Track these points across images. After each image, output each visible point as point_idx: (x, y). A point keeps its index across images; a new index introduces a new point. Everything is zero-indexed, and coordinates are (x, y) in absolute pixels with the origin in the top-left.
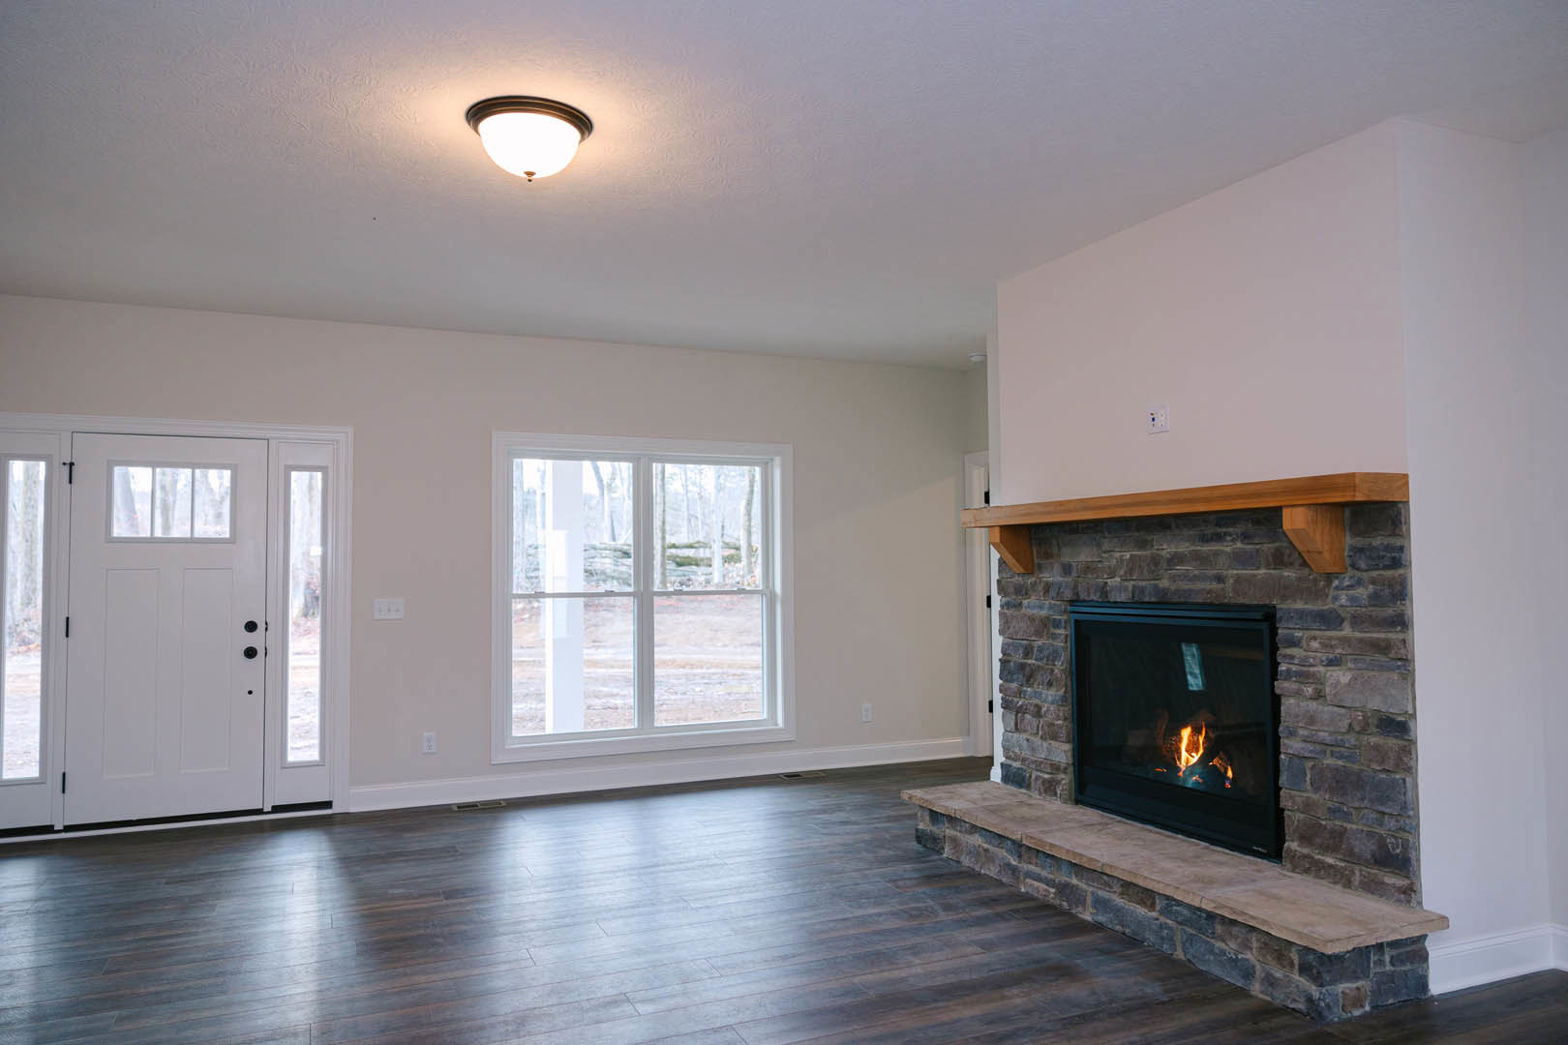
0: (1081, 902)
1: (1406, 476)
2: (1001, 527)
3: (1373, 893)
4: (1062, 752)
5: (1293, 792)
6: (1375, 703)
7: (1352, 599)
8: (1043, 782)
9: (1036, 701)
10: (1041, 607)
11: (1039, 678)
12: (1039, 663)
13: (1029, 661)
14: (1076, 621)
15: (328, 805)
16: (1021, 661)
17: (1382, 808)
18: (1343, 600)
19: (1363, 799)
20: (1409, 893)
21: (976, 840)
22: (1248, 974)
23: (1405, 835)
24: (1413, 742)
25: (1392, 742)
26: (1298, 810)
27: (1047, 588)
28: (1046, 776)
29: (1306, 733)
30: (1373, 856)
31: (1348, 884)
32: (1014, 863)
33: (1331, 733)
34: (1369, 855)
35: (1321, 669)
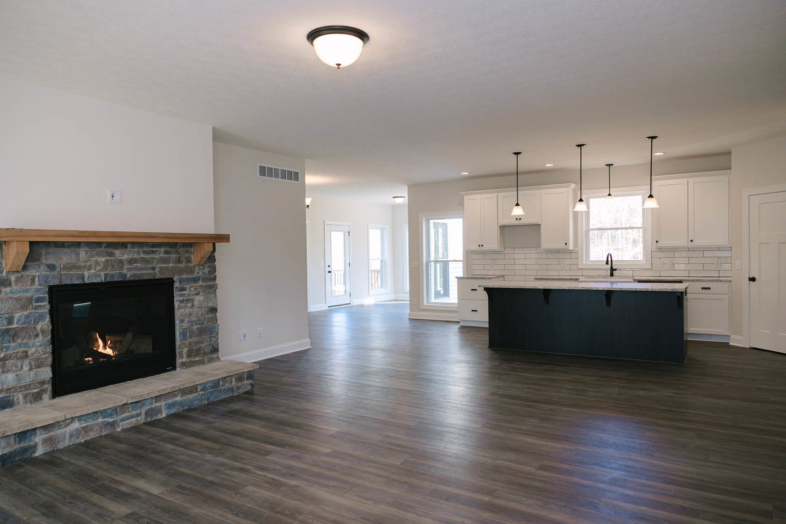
3: (211, 362)
4: (46, 373)
5: (184, 342)
6: (210, 305)
7: (203, 273)
9: (21, 350)
10: (26, 292)
11: (24, 335)
12: (25, 325)
13: (12, 327)
16: (5, 328)
17: (212, 336)
18: (201, 273)
19: (207, 335)
25: (214, 315)
27: (34, 280)
29: (188, 320)
33: (196, 317)
34: (210, 351)
35: (192, 297)
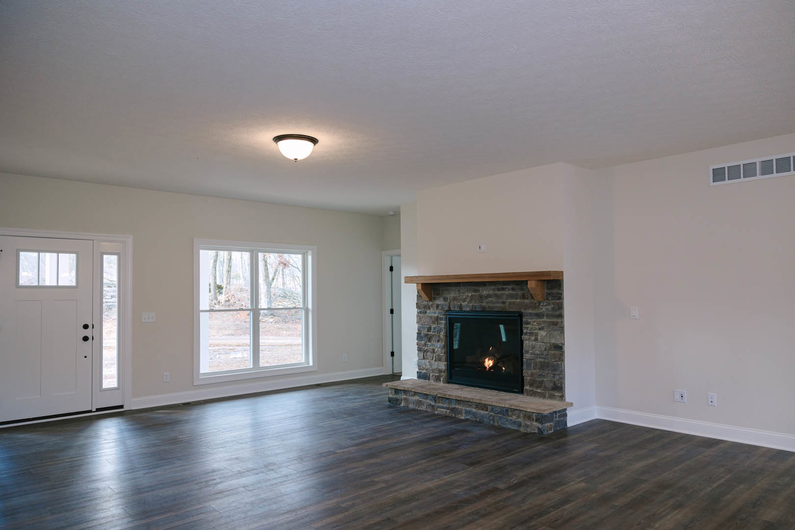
0: (460, 413)
1: (562, 272)
2: (422, 284)
3: (552, 399)
4: (443, 365)
5: (527, 371)
6: (553, 341)
7: (547, 309)
8: (435, 377)
9: (431, 348)
10: (435, 313)
11: (434, 339)
12: (434, 333)
13: (430, 333)
14: (449, 318)
15: (122, 407)
16: (426, 333)
17: (554, 373)
18: (544, 309)
19: (549, 371)
20: (562, 397)
21: (417, 398)
22: (520, 425)
23: (561, 380)
24: (564, 352)
25: (558, 352)
26: (529, 376)
27: (438, 306)
28: (437, 374)
29: (532, 351)
30: (552, 387)
31: (544, 397)
32: (432, 404)
33: (539, 351)
34: (551, 387)
35: (537, 331)
